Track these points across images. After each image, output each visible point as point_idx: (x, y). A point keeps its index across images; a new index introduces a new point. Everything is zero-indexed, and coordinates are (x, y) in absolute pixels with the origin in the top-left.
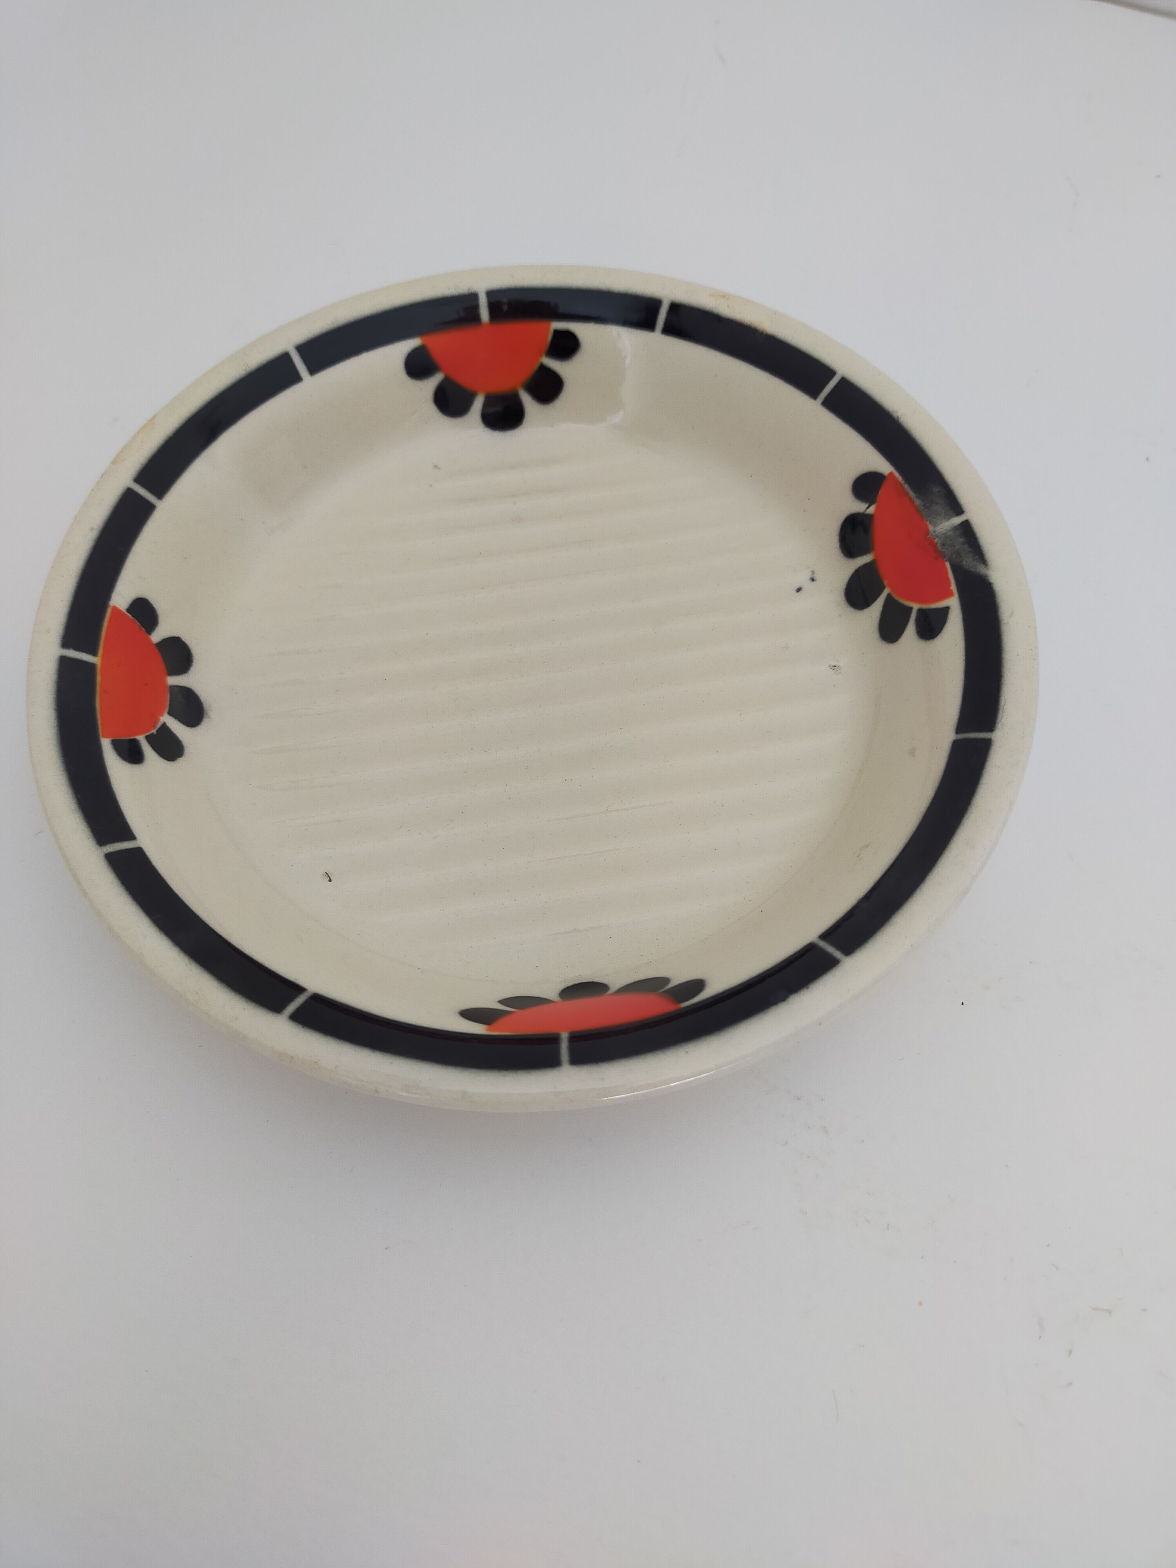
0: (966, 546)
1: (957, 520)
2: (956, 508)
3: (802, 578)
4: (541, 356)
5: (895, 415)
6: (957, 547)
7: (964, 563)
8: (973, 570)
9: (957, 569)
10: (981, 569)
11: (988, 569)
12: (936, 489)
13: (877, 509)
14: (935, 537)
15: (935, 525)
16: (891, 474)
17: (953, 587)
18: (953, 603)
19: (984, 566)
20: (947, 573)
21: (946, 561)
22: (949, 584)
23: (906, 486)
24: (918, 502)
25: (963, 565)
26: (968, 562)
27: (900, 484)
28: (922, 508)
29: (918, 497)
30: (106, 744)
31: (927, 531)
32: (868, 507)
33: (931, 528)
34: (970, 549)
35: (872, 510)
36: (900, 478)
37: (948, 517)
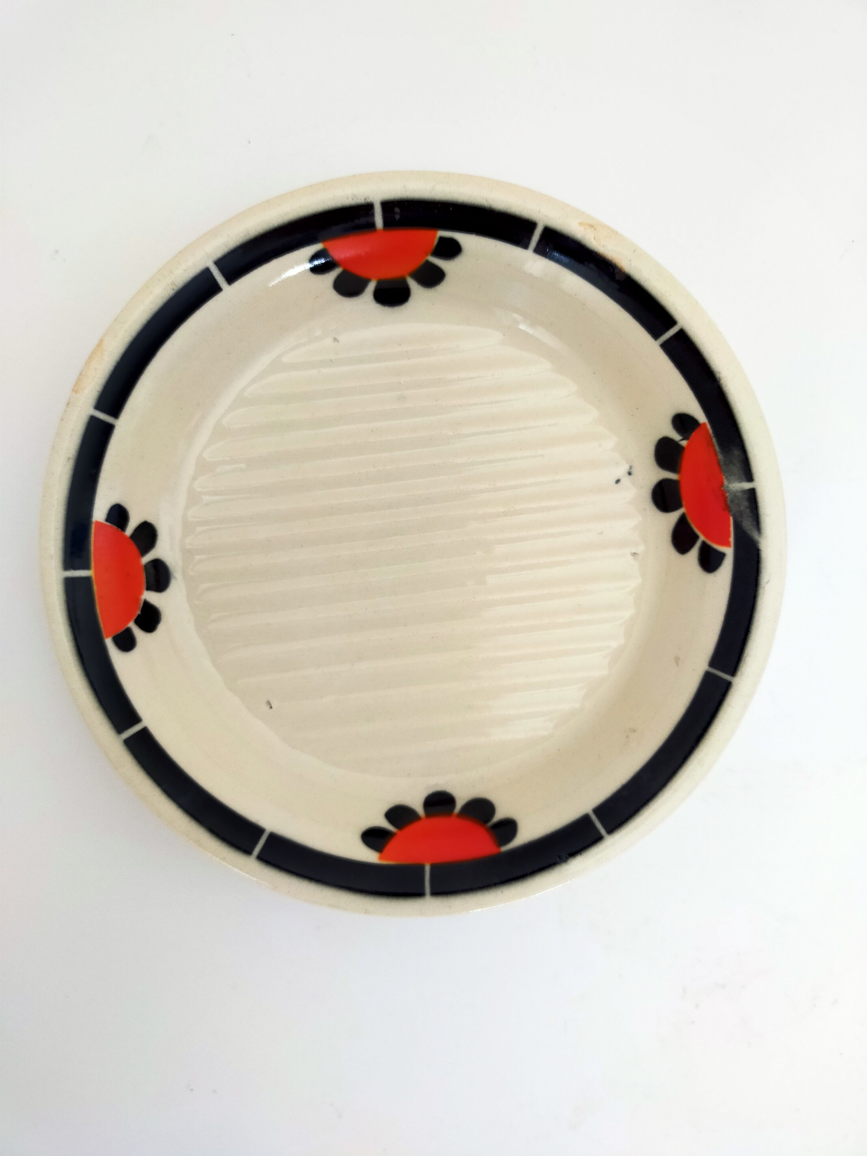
0: (748, 511)
1: (747, 486)
2: (749, 476)
3: (621, 471)
4: (427, 255)
5: (718, 375)
6: (742, 508)
7: (744, 524)
8: (749, 532)
9: (738, 526)
10: (755, 535)
11: (759, 537)
12: (737, 452)
13: (688, 444)
14: (727, 492)
15: (729, 482)
16: (704, 424)
17: (732, 540)
18: (729, 551)
19: (757, 533)
20: (729, 526)
21: (731, 515)
22: (729, 536)
23: (714, 440)
24: (720, 457)
25: (742, 525)
26: (747, 524)
27: (710, 436)
28: (722, 463)
29: (721, 453)
30: (109, 642)
31: (722, 484)
32: (682, 440)
33: (726, 483)
34: (750, 515)
35: (684, 443)
36: (711, 431)
37: (741, 481)
